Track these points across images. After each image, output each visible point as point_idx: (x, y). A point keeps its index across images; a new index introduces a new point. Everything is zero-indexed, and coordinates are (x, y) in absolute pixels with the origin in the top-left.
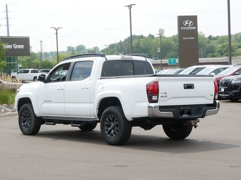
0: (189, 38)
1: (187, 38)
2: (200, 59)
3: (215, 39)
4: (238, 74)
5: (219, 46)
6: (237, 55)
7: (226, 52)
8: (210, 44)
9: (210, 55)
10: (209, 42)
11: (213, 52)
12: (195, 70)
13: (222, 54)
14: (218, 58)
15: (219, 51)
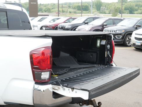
0: (34, 3)
1: (32, 3)
2: (38, 13)
3: (42, 5)
4: (67, 22)
5: (44, 8)
6: (52, 12)
7: (47, 11)
8: (40, 7)
9: (41, 12)
10: (40, 6)
11: (42, 10)
12: (41, 19)
13: (46, 12)
14: (44, 13)
15: (44, 10)
